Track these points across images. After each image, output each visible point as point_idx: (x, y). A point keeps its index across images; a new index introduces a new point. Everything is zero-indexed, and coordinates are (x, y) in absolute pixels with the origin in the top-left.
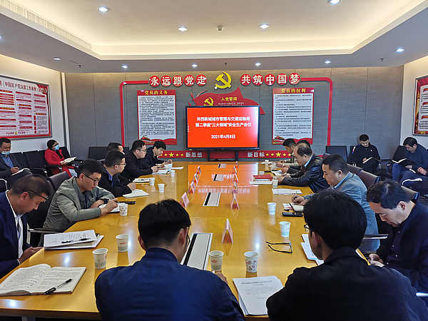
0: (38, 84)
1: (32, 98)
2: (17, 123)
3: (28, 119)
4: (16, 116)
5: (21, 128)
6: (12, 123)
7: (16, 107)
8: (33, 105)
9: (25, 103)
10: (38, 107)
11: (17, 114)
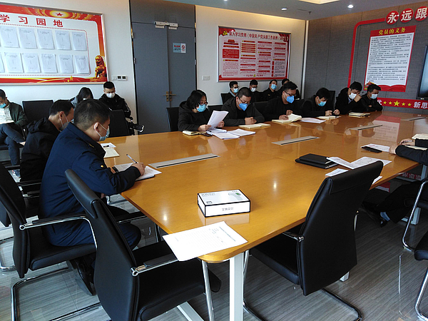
0: (280, 33)
1: (273, 46)
2: (256, 68)
3: (267, 64)
4: (256, 62)
5: (259, 71)
6: (252, 68)
7: (256, 54)
8: (273, 52)
9: (265, 51)
10: (277, 54)
11: (257, 60)
